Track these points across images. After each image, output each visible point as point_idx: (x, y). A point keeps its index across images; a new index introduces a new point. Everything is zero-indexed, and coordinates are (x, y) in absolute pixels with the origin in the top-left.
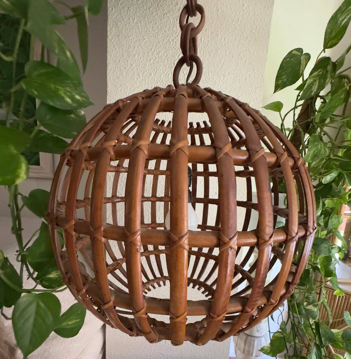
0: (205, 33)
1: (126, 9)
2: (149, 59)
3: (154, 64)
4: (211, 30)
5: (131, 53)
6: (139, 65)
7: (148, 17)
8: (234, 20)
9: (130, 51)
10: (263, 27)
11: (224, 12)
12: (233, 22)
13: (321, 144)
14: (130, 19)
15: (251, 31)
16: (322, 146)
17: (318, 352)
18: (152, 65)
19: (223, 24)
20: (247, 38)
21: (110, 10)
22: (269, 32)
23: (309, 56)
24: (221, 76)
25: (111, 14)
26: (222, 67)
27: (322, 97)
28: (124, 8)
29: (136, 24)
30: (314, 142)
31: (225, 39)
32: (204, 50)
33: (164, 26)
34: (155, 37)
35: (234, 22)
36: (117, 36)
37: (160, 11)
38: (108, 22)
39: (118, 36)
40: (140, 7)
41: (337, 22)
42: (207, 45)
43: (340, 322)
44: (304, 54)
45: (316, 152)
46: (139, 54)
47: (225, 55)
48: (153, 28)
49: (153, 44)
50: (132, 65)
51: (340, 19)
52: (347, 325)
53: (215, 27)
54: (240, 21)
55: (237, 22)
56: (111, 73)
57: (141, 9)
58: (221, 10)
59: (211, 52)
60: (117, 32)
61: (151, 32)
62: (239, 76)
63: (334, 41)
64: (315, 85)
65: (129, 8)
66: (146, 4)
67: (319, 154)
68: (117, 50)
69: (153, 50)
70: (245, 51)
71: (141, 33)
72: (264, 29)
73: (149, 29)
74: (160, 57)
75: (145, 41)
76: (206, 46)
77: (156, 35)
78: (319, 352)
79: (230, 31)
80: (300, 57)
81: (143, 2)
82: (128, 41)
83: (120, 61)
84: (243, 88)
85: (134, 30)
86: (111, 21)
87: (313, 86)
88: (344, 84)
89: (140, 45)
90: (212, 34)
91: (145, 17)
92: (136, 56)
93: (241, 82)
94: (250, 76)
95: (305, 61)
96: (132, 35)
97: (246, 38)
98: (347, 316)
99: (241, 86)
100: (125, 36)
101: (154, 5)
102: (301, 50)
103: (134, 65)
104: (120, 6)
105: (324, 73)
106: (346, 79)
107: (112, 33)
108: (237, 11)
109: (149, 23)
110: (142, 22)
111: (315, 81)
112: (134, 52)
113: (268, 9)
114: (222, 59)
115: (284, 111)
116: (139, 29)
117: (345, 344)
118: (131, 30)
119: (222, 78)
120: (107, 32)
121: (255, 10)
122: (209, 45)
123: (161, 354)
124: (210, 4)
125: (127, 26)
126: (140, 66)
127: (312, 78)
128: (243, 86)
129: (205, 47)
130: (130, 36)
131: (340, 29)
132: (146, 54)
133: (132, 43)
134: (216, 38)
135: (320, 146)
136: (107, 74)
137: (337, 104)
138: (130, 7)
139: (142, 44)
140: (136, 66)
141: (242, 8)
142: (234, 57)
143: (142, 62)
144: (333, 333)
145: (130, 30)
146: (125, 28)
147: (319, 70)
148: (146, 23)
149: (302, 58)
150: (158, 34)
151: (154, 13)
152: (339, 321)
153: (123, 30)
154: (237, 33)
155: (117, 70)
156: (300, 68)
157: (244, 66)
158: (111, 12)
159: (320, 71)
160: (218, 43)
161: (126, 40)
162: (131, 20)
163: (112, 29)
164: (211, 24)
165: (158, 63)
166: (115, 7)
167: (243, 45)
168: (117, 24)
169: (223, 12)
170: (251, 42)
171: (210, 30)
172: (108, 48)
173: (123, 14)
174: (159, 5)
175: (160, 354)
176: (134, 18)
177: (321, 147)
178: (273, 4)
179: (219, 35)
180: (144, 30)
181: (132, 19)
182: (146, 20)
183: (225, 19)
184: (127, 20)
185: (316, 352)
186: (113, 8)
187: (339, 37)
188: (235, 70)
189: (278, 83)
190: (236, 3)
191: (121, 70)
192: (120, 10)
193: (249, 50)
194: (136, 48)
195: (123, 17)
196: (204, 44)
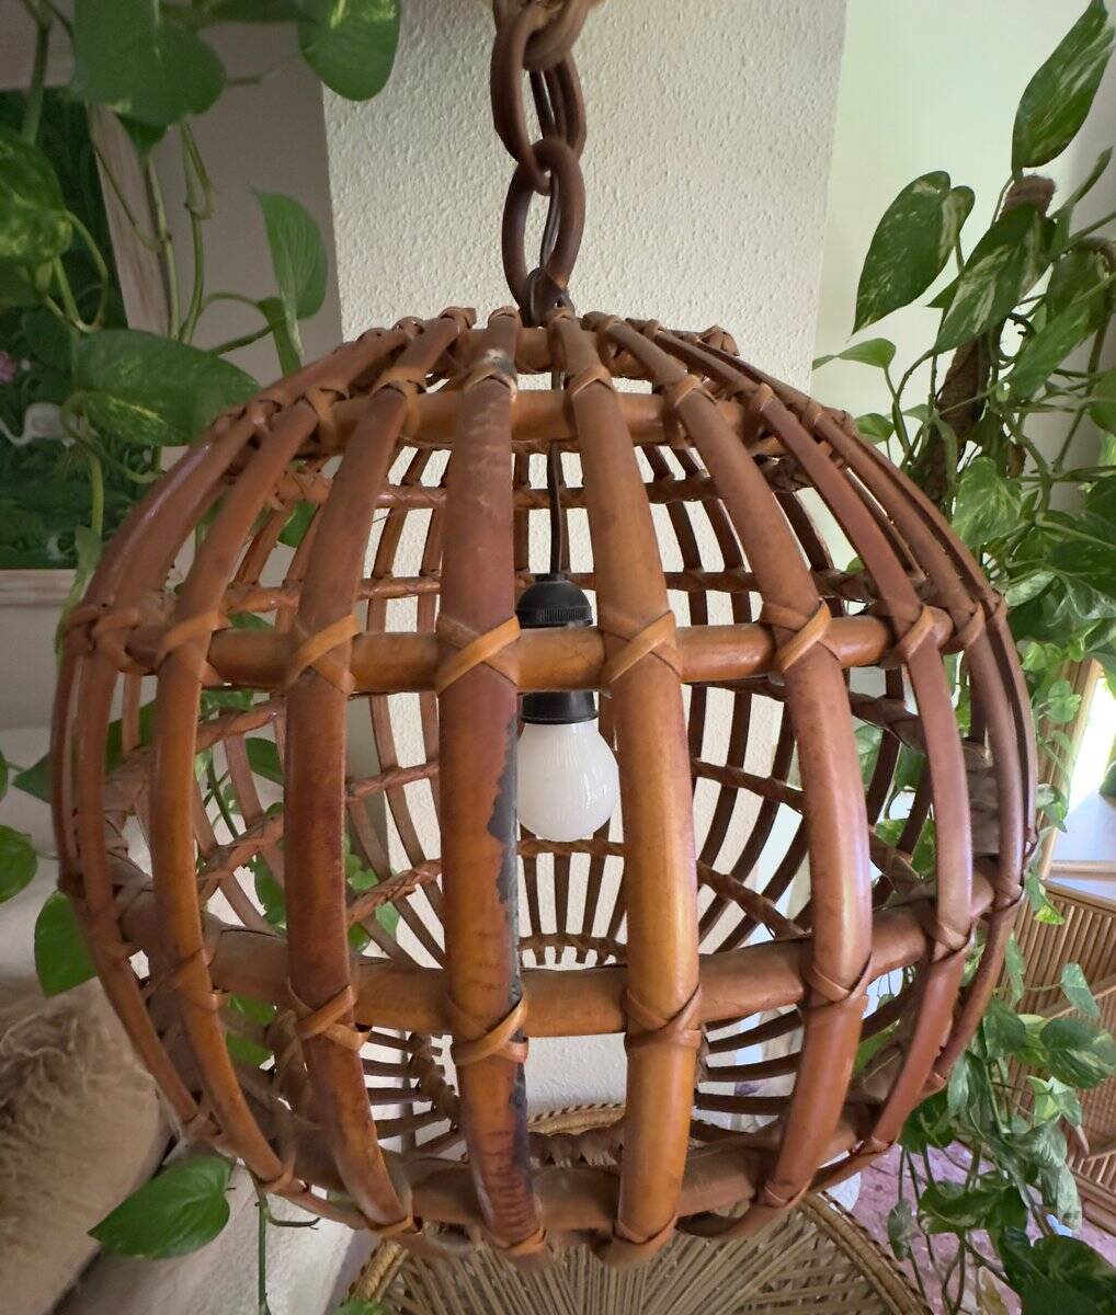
0: (624, 169)
1: (379, 118)
2: (459, 271)
3: (477, 286)
4: (643, 161)
5: (408, 259)
6: (434, 295)
7: (447, 140)
8: (714, 117)
9: (403, 254)
10: (809, 131)
11: (683, 94)
12: (710, 125)
13: (998, 492)
14: (393, 152)
15: (770, 149)
16: (1003, 499)
17: (974, 1075)
18: (471, 291)
19: (682, 134)
20: (759, 172)
21: (331, 127)
22: (827, 146)
23: (968, 198)
24: (681, 304)
25: (336, 141)
26: (683, 276)
27: (1018, 319)
28: (373, 117)
29: (414, 164)
30: (976, 486)
31: (688, 183)
32: (624, 226)
33: (498, 164)
34: (474, 201)
35: (715, 125)
36: (360, 209)
37: (481, 115)
38: (330, 170)
39: (364, 210)
40: (421, 109)
41: (1054, 89)
42: (635, 210)
43: (1053, 995)
44: (955, 189)
45: (981, 517)
46: (430, 260)
47: (690, 235)
48: (465, 171)
49: (469, 225)
50: (411, 296)
51: (1066, 79)
52: (1070, 1005)
53: (654, 148)
54: (733, 118)
55: (725, 122)
56: (353, 326)
57: (426, 114)
58: (674, 86)
59: (647, 233)
60: (358, 196)
61: (461, 184)
62: (738, 300)
63: (1053, 142)
64: (985, 301)
65: (387, 116)
66: (439, 98)
67: (992, 524)
68: (365, 252)
69: (470, 244)
70: (752, 217)
71: (432, 191)
72: (811, 137)
73: (453, 176)
74: (492, 264)
75: (445, 215)
76: (631, 211)
77: (476, 196)
78: (978, 1077)
79: (705, 154)
80: (939, 204)
81: (429, 90)
82: (394, 222)
83: (376, 289)
84: (749, 336)
85: (409, 184)
86: (340, 163)
87: (976, 304)
88: (1094, 268)
89: (430, 231)
90: (648, 170)
91: (438, 141)
92: (423, 268)
93: (744, 318)
94: (771, 297)
95: (954, 215)
96: (405, 202)
97: (756, 172)
98: (1072, 979)
99: (745, 331)
100: (383, 208)
101: (463, 98)
102: (943, 179)
103: (417, 297)
104: (362, 112)
105: (1015, 257)
106: (1099, 253)
107: (345, 203)
108: (723, 84)
109: (451, 157)
110: (431, 156)
111: (983, 287)
112: (415, 255)
113: (824, 67)
114: (682, 250)
115: (898, 367)
116: (424, 179)
117: (1048, 1054)
118: (401, 187)
119: (684, 312)
120: (329, 201)
121: (783, 76)
122: (638, 209)
123: (554, 1081)
124: (636, 71)
125: (387, 176)
126: (437, 296)
127: (973, 279)
128: (748, 332)
129: (627, 215)
130: (400, 206)
131: (1070, 103)
132: (451, 257)
133: (405, 226)
134: (660, 184)
135: (994, 497)
136: (344, 332)
137: (1062, 347)
138: (391, 112)
139: (437, 228)
140: (425, 298)
141: (739, 74)
142: (720, 241)
143: (439, 283)
144: (1022, 1025)
145: (398, 186)
146: (383, 181)
147: (999, 250)
148: (443, 161)
149: (945, 206)
150: (481, 191)
151: (465, 122)
152: (1050, 991)
153: (377, 187)
154: (726, 161)
155: (369, 318)
156: (938, 240)
157: (751, 268)
158: (336, 132)
159: (1001, 254)
160: (667, 200)
161: (387, 220)
162: (397, 152)
163: (343, 189)
164: (642, 138)
165: (489, 283)
166: (346, 118)
167: (746, 197)
168: (357, 172)
169: (679, 93)
170: (770, 186)
171: (641, 159)
172: (337, 249)
173: (371, 136)
174: (479, 95)
175: (550, 1083)
176: (407, 149)
177: (998, 500)
178: (841, 46)
179: (669, 174)
180: (438, 181)
181: (401, 151)
182: (441, 149)
183: (686, 116)
184: (384, 156)
185: (970, 1075)
186: (342, 121)
187: (1069, 127)
188: (724, 281)
189: (867, 299)
190: (718, 59)
191: (381, 316)
192: (363, 126)
193: (765, 213)
194: (420, 241)
195: (374, 149)
196: (624, 206)
